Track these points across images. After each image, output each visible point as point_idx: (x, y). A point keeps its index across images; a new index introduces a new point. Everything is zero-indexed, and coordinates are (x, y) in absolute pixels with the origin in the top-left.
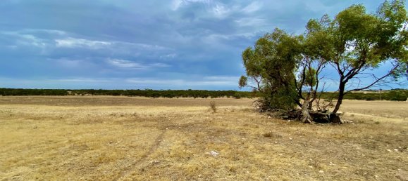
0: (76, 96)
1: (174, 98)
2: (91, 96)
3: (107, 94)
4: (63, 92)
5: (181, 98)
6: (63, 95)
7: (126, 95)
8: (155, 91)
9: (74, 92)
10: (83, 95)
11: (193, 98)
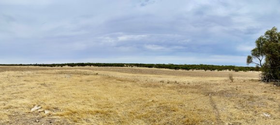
0: (129, 67)
1: (191, 70)
2: (136, 68)
3: (145, 67)
4: (122, 65)
5: (195, 71)
6: (122, 66)
7: (156, 67)
8: (175, 65)
9: (127, 65)
10: (132, 67)
11: (203, 70)
